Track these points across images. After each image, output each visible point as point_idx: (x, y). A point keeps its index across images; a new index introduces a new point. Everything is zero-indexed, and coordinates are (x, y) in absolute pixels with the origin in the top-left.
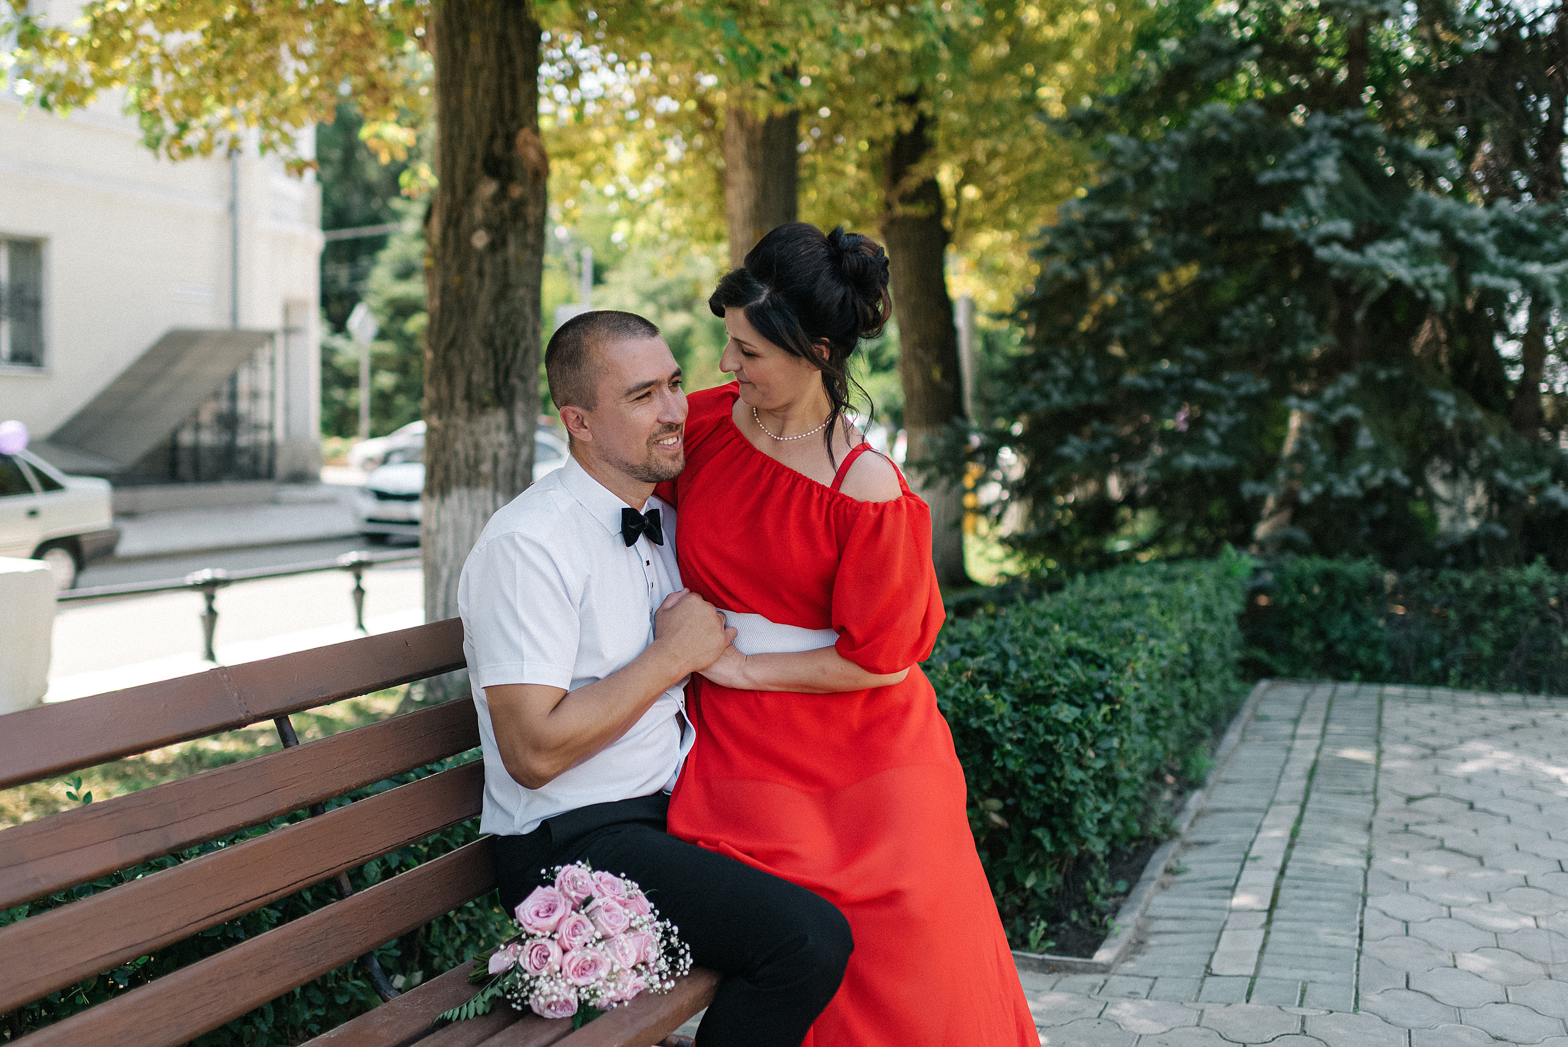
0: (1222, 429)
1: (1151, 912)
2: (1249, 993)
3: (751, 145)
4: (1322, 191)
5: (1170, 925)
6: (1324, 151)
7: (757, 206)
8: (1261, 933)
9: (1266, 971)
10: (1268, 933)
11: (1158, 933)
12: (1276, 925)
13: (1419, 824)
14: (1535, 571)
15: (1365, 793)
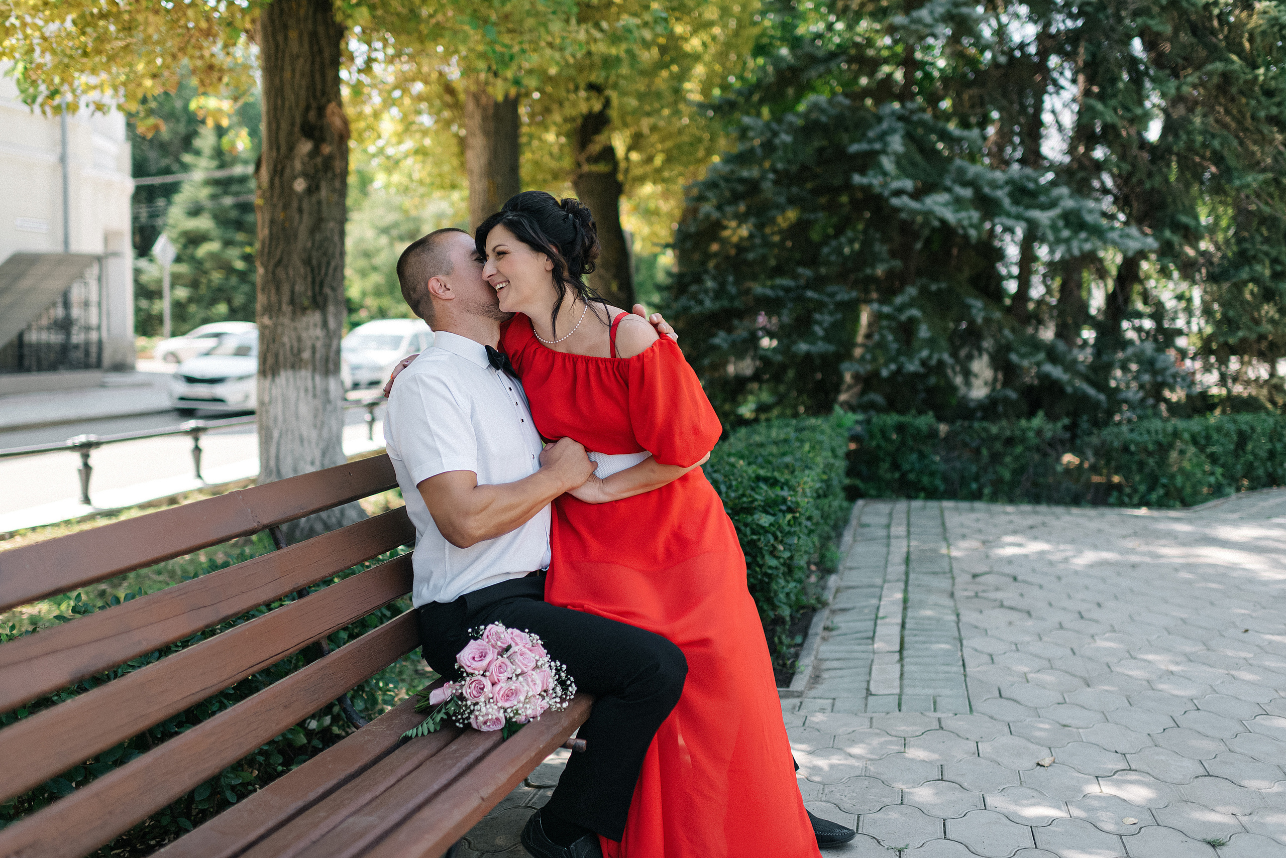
0: (826, 325)
1: (819, 657)
2: (900, 705)
3: (485, 119)
4: (893, 158)
5: (835, 664)
6: (892, 131)
7: (490, 163)
8: (898, 666)
9: (908, 691)
10: (902, 666)
11: (828, 670)
12: (906, 660)
13: (984, 591)
14: (1038, 421)
15: (945, 573)
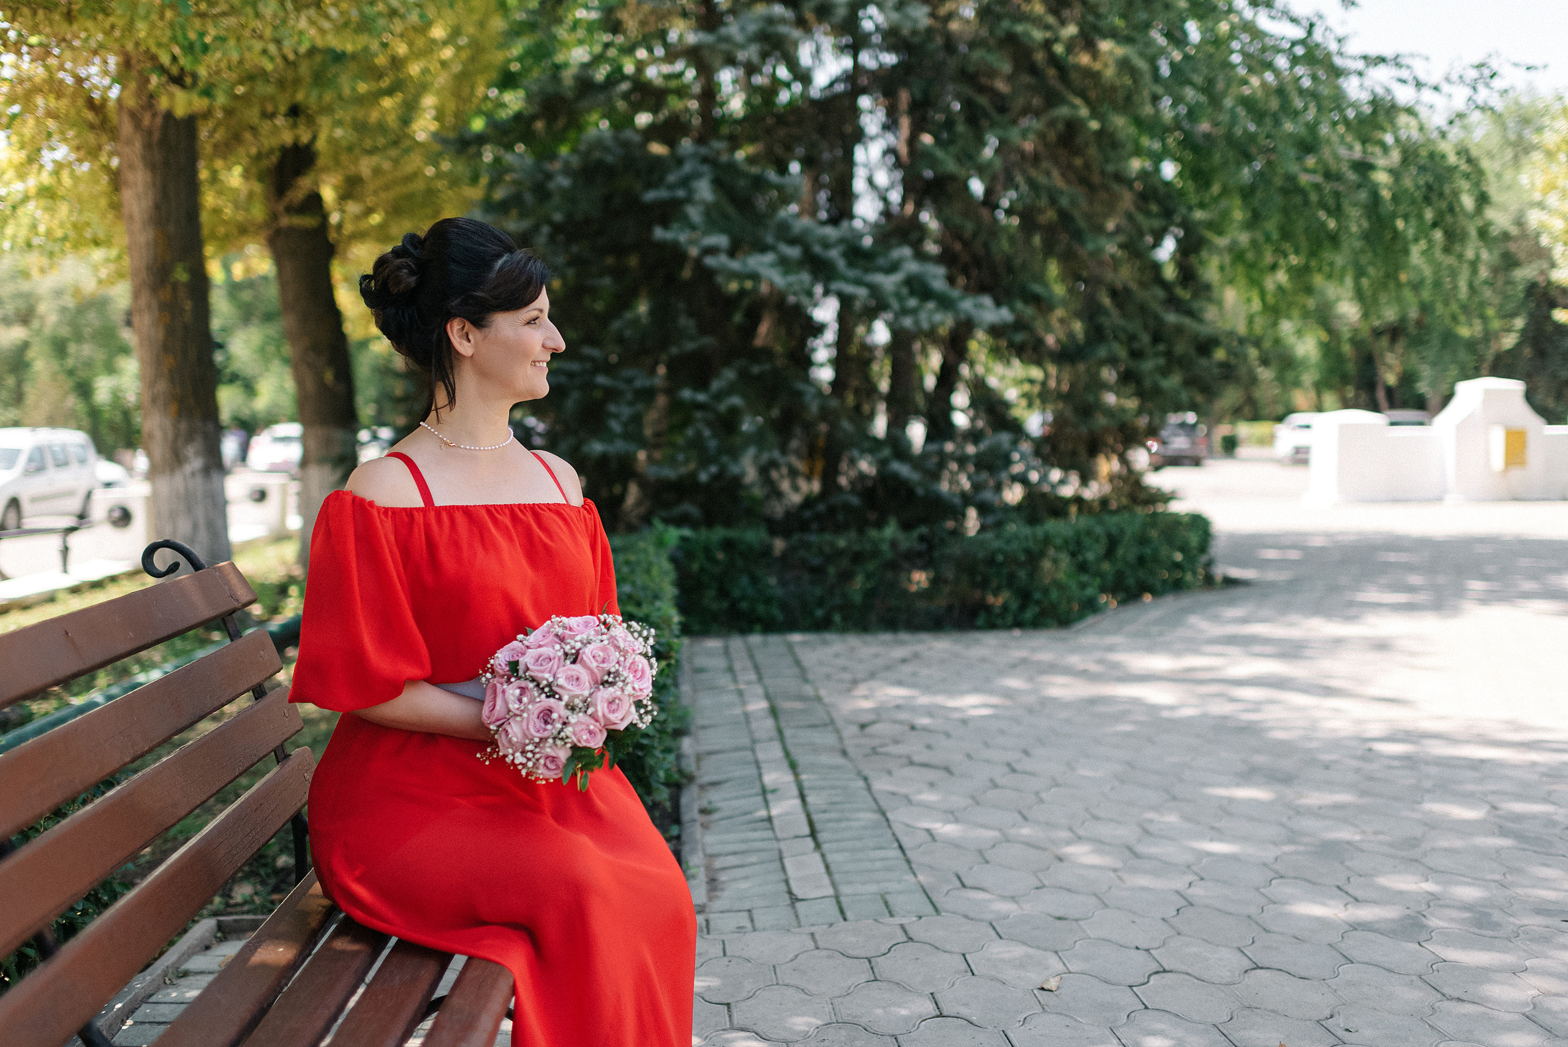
1: (709, 851)
2: (841, 911)
3: (146, 146)
4: (701, 208)
5: (732, 860)
6: (695, 176)
7: (157, 207)
8: (817, 856)
9: (844, 889)
10: (823, 856)
11: (724, 869)
12: (826, 847)
13: (882, 746)
14: (890, 530)
15: (825, 725)
